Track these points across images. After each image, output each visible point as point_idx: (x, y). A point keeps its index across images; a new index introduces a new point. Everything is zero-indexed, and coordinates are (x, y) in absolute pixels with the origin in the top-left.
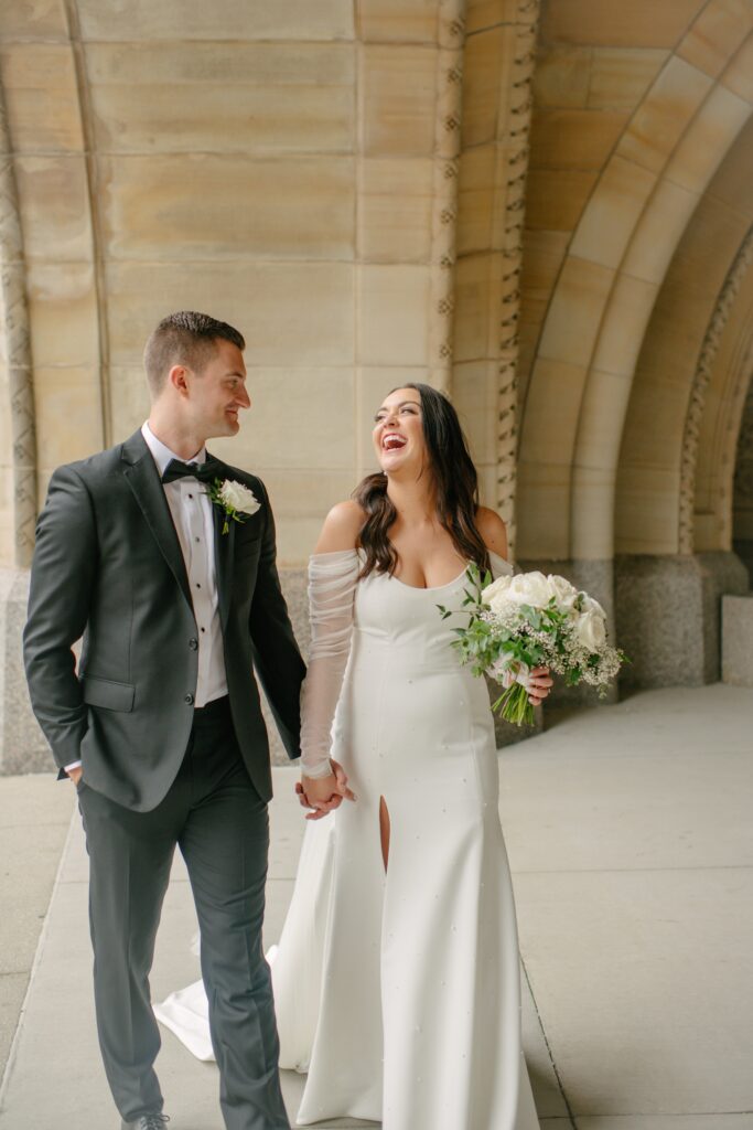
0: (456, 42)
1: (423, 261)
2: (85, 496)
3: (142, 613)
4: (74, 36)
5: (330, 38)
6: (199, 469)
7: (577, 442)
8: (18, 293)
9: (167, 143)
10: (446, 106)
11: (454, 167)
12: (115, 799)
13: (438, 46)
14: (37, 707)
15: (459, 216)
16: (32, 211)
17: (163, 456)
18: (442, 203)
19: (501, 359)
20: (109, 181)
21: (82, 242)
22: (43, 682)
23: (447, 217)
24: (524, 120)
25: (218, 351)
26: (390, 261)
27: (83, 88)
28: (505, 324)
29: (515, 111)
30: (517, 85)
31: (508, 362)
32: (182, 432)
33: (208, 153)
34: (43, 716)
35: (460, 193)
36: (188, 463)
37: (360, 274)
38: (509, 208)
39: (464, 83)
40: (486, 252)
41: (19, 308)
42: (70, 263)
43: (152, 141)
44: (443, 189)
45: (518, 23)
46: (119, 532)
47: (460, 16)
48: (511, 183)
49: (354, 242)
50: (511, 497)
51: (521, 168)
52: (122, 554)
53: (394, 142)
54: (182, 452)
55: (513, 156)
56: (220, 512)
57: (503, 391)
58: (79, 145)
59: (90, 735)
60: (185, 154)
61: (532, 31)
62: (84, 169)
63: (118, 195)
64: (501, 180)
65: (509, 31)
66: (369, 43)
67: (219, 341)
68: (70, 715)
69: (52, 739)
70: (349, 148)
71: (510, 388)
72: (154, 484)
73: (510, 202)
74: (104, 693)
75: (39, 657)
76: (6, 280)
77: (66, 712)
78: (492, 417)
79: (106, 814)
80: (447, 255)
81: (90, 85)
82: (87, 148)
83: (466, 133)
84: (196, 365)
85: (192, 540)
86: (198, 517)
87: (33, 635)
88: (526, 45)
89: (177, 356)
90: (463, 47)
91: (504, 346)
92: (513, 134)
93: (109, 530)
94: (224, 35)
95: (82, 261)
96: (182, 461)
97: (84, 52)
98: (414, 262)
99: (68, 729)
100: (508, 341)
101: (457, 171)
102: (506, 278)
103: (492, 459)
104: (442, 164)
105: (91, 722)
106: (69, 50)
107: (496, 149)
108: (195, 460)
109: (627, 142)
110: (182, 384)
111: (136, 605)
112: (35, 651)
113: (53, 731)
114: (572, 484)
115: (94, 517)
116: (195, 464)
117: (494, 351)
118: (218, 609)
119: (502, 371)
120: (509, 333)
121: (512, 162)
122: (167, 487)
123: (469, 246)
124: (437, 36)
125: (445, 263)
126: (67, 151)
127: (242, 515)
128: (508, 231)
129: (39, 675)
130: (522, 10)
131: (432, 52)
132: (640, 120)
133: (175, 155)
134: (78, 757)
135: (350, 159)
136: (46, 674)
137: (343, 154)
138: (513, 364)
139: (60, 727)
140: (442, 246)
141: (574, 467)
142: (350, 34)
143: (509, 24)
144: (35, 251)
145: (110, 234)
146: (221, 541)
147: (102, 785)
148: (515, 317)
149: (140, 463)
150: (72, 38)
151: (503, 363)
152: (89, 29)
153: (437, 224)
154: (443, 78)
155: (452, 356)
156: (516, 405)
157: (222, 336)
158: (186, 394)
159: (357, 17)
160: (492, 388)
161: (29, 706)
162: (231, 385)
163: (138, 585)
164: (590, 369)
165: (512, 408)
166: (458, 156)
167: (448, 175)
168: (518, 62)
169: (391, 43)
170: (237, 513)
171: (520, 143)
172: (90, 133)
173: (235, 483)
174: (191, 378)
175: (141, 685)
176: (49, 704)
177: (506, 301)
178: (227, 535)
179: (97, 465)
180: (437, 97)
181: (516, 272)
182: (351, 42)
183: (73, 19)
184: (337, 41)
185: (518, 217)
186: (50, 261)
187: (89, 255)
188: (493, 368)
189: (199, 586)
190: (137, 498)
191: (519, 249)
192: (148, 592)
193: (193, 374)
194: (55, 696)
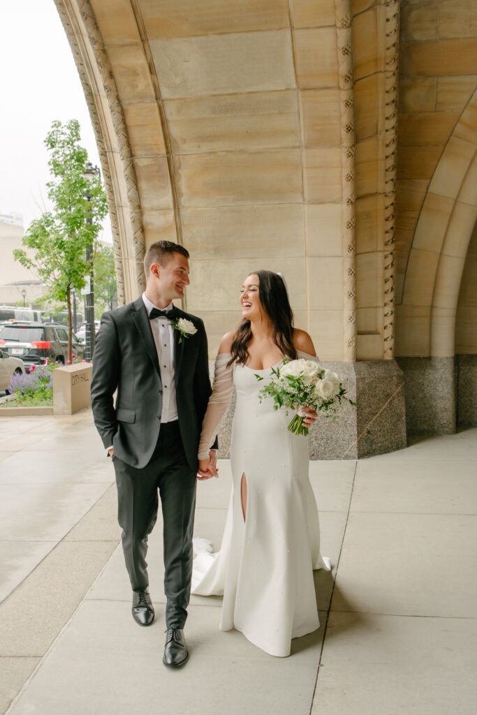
0: (348, 85)
1: (340, 201)
2: (113, 324)
3: (138, 378)
4: (158, 98)
5: (283, 88)
6: (167, 313)
7: (434, 294)
8: (139, 226)
9: (206, 147)
10: (345, 119)
11: (352, 151)
12: (128, 463)
13: (339, 88)
14: (96, 422)
15: (356, 177)
16: (143, 185)
17: (150, 306)
18: (347, 170)
19: (385, 251)
20: (180, 168)
21: (168, 199)
22: (97, 410)
23: (350, 178)
24: (393, 122)
25: (173, 257)
26: (320, 202)
27: (164, 123)
28: (387, 232)
29: (387, 118)
30: (387, 104)
31: (389, 253)
32: (158, 296)
33: (226, 151)
34: (98, 425)
35: (356, 165)
36: (162, 310)
37: (306, 209)
38: (387, 170)
39: (355, 107)
40: (375, 194)
41: (139, 233)
42: (162, 210)
43: (199, 147)
44: (347, 163)
45: (385, 71)
46: (128, 341)
47: (349, 72)
48: (387, 157)
49: (303, 193)
50: (391, 324)
51: (392, 148)
52: (129, 350)
53: (320, 140)
54: (159, 305)
55: (387, 142)
56: (177, 333)
57: (386, 268)
58: (164, 151)
59: (117, 434)
60: (215, 152)
61: (394, 74)
62: (167, 162)
63: (184, 174)
64: (381, 155)
65: (381, 76)
66: (304, 90)
67: (175, 253)
68: (109, 425)
69: (102, 435)
70: (297, 144)
71: (390, 266)
72: (145, 320)
73: (387, 167)
74: (125, 415)
75: (96, 398)
76: (133, 220)
77: (108, 424)
78: (380, 281)
79: (123, 470)
80: (350, 198)
81: (167, 121)
82: (168, 153)
83: (357, 133)
84: (163, 264)
85: (163, 345)
86: (166, 335)
87: (95, 387)
88: (391, 82)
89: (155, 260)
90: (352, 88)
91: (386, 244)
92: (387, 131)
93: (123, 341)
94: (231, 92)
95: (168, 209)
96: (159, 309)
97: (164, 106)
98: (334, 202)
99: (108, 432)
100: (389, 241)
101: (353, 154)
102: (386, 208)
103: (381, 304)
104: (345, 150)
105: (119, 429)
106: (156, 105)
107: (378, 140)
108: (166, 309)
109: (459, 128)
110: (156, 272)
111: (135, 374)
112: (95, 395)
113: (102, 432)
114: (431, 316)
115: (117, 334)
116: (165, 311)
117: (381, 246)
118: (174, 378)
119: (386, 257)
120: (389, 237)
121: (387, 146)
122: (152, 322)
123: (364, 192)
124: (338, 83)
125: (349, 202)
126: (158, 155)
127: (189, 335)
128: (386, 183)
129: (96, 407)
130: (387, 64)
131: (337, 91)
132: (466, 116)
133: (211, 153)
134: (112, 444)
135: (298, 150)
136: (99, 406)
137: (294, 148)
138: (391, 253)
139: (105, 430)
140: (347, 192)
141: (432, 307)
142: (294, 86)
143: (381, 72)
144: (146, 205)
145: (182, 195)
146: (177, 347)
147: (122, 456)
148: (392, 228)
149: (140, 310)
150: (157, 99)
151: (386, 253)
152: (165, 93)
153: (344, 182)
154: (343, 105)
155: (355, 250)
156: (394, 275)
157: (176, 251)
158: (158, 277)
159: (296, 76)
160: (381, 266)
161: (93, 420)
162: (179, 273)
163: (136, 365)
164: (441, 254)
165: (392, 276)
166: (354, 145)
167: (349, 156)
168: (387, 92)
169: (314, 89)
170: (186, 334)
171: (391, 135)
172: (169, 145)
173: (185, 320)
174: (161, 270)
175: (138, 411)
176: (100, 420)
177: (387, 220)
178: (181, 344)
179: (120, 312)
180: (341, 116)
181: (392, 204)
182: (294, 90)
183: (157, 89)
184: (287, 89)
185: (392, 175)
186: (152, 209)
187: (171, 206)
188: (380, 256)
189: (165, 366)
190: (137, 325)
191: (393, 192)
192: (141, 368)
193: (161, 267)
194: (103, 416)
